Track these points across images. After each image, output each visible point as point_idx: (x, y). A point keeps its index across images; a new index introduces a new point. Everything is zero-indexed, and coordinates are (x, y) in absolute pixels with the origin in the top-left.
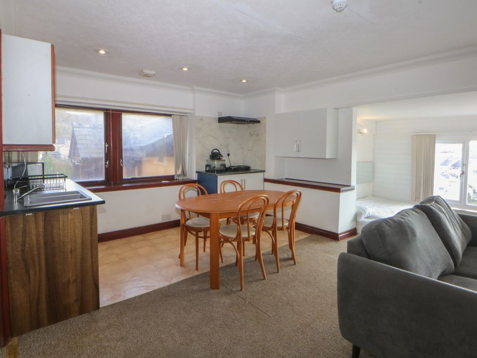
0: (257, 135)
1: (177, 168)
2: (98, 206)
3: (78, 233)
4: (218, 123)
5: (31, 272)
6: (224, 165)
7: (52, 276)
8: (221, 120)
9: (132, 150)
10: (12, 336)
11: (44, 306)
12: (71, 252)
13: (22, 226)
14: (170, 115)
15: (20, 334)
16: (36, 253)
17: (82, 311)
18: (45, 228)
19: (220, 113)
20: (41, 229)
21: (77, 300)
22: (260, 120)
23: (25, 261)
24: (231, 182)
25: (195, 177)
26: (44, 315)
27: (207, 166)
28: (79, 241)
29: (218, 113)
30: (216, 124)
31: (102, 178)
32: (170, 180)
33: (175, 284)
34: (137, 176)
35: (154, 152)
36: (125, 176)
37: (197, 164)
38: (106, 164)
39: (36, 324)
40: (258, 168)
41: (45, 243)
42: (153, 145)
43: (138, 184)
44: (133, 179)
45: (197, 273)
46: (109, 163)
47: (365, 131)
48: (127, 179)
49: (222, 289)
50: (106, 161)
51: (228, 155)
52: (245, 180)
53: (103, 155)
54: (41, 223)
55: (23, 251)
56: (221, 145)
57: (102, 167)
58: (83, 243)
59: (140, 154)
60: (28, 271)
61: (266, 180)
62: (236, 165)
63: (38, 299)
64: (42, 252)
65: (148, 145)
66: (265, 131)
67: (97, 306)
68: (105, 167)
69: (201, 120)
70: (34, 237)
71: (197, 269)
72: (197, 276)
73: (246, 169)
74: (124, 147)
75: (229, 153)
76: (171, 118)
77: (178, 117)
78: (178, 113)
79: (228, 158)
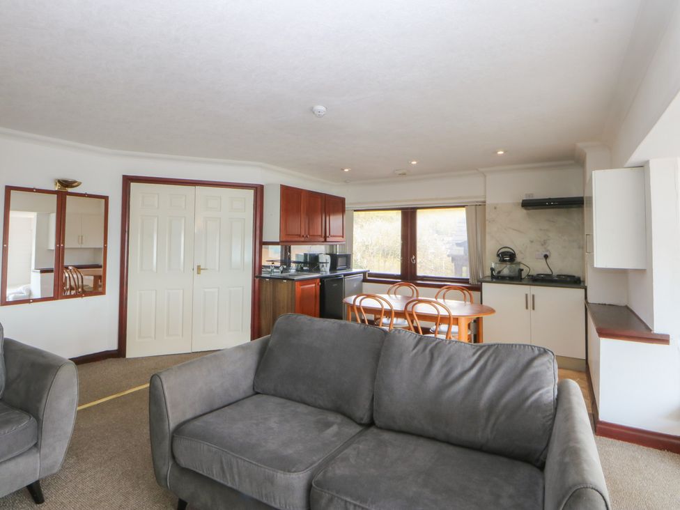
3: (286, 297)
4: (523, 211)
8: (528, 204)
12: (282, 308)
13: (265, 285)
14: (463, 206)
16: (269, 302)
19: (530, 196)
20: (271, 290)
23: (265, 306)
28: (286, 302)
30: (519, 212)
36: (419, 274)
41: (273, 298)
51: (546, 257)
52: (533, 295)
54: (271, 287)
55: (265, 300)
56: (532, 241)
64: (272, 303)
69: (495, 208)
70: (269, 293)
75: (547, 253)
76: (464, 209)
77: (474, 207)
78: (474, 202)
79: (544, 261)
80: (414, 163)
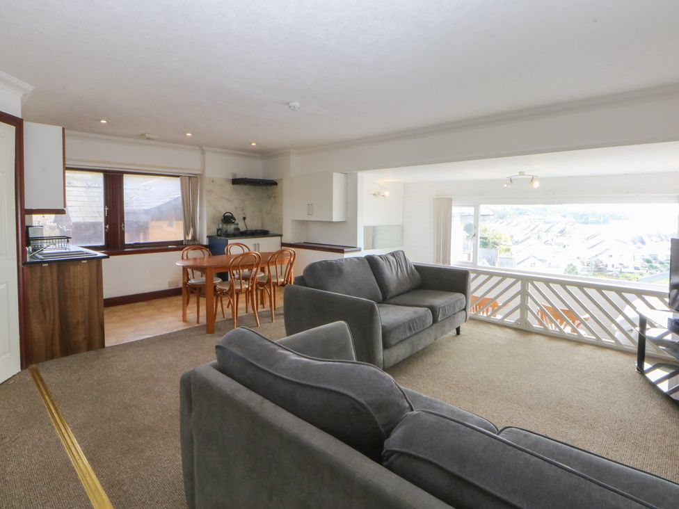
0: (275, 197)
1: (186, 233)
2: (103, 260)
3: (86, 281)
4: (232, 186)
5: (47, 313)
6: (238, 229)
7: (64, 317)
8: (236, 181)
9: (135, 213)
10: (32, 363)
11: (57, 341)
12: (80, 298)
13: (39, 274)
14: (178, 176)
15: (37, 362)
16: (51, 296)
17: (90, 347)
18: (58, 277)
19: (235, 174)
20: (55, 278)
21: (85, 338)
22: (277, 181)
23: (42, 303)
24: (238, 244)
25: (205, 242)
26: (57, 348)
27: (218, 230)
28: (87, 289)
29: (232, 174)
30: (230, 186)
31: (102, 243)
32: (179, 246)
33: (175, 332)
34: (142, 241)
35: (160, 215)
36: (127, 241)
37: (208, 229)
38: (106, 228)
39: (51, 356)
40: (276, 232)
41: (59, 289)
42: (159, 208)
43: (142, 249)
44: (136, 244)
45: (197, 325)
46: (109, 227)
47: (387, 194)
48: (130, 244)
49: (217, 333)
50: (106, 225)
51: (244, 218)
52: (258, 244)
53: (102, 220)
54: (55, 273)
55: (40, 295)
56: (236, 208)
57: (102, 231)
58: (90, 291)
59: (144, 218)
60: (44, 311)
61: (283, 245)
62: (253, 229)
63: (53, 335)
64: (56, 296)
65: (155, 208)
66: (282, 194)
67: (103, 346)
68: (105, 231)
69: (213, 181)
70: (49, 284)
71: (198, 322)
72: (197, 327)
73: (264, 233)
74: (126, 209)
75: (244, 216)
76: (179, 179)
77: (187, 178)
78: (187, 174)
79: (243, 222)
80: (189, 135)
